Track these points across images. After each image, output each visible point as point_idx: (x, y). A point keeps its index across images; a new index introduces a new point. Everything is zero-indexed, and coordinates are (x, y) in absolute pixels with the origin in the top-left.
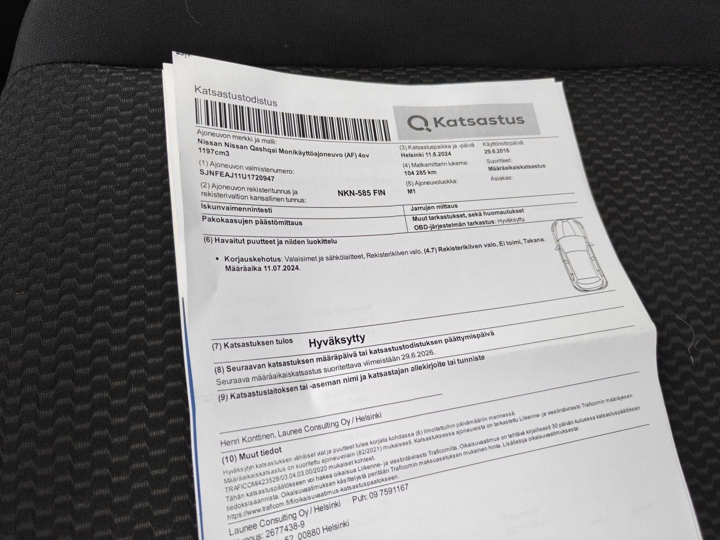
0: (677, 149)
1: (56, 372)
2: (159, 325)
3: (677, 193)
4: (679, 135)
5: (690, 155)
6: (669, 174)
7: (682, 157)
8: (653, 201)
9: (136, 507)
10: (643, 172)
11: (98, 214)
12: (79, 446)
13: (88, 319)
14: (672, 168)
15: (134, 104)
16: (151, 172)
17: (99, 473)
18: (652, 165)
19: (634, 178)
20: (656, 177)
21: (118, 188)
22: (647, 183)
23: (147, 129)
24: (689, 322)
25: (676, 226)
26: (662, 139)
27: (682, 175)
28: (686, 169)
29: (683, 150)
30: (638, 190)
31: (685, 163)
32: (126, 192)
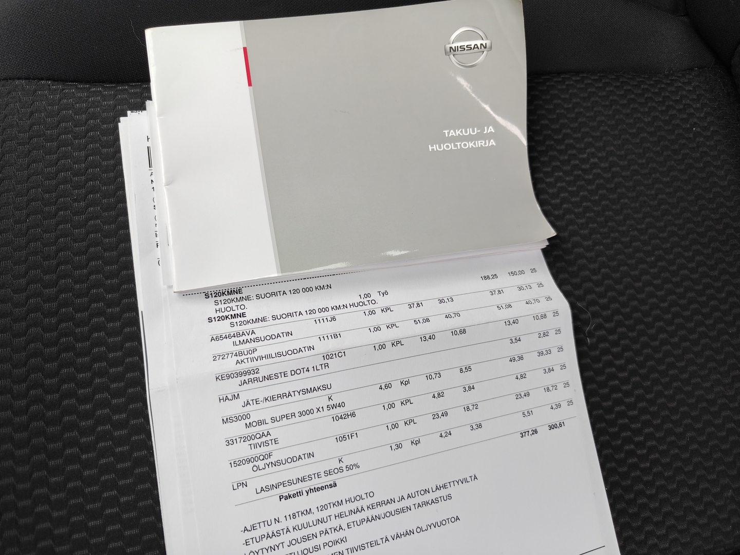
0: (588, 154)
1: (27, 367)
2: (118, 324)
3: (586, 193)
4: (591, 139)
5: (599, 158)
6: (579, 176)
7: (592, 160)
8: (564, 201)
9: (103, 478)
10: (556, 174)
11: (57, 225)
12: (51, 430)
13: (54, 320)
14: (583, 170)
15: (87, 120)
16: (105, 185)
17: (70, 452)
18: (565, 168)
19: (548, 180)
20: (567, 179)
21: (75, 201)
22: (559, 185)
23: (100, 144)
24: (587, 308)
25: (582, 224)
26: (574, 144)
27: (591, 177)
28: (594, 171)
29: (593, 154)
30: (551, 191)
31: (594, 165)
32: (82, 204)
